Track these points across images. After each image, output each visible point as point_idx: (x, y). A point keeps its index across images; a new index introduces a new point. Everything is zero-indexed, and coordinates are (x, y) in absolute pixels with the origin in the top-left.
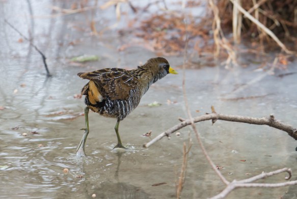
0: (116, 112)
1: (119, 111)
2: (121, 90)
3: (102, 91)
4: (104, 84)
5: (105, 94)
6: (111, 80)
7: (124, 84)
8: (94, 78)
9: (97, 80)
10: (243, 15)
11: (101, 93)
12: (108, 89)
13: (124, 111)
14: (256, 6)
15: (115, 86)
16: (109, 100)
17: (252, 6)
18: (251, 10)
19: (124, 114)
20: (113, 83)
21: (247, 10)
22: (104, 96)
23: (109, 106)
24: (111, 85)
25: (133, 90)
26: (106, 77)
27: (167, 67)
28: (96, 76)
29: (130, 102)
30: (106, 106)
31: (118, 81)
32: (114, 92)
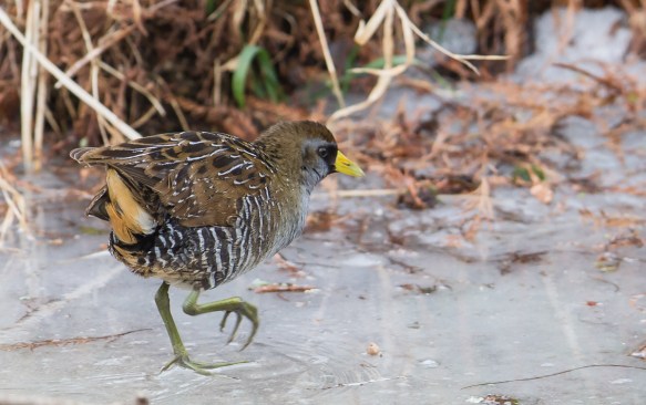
0: (194, 260)
1: (204, 258)
2: (213, 197)
3: (146, 198)
4: (157, 180)
5: (160, 210)
6: (179, 168)
7: (222, 178)
8: (122, 161)
9: (130, 167)
10: (52, 80)
11: (144, 207)
12: (169, 195)
13: (218, 260)
14: (93, 53)
15: (191, 185)
16: (170, 226)
17: (80, 54)
18: (78, 66)
19: (220, 267)
20: (183, 174)
21: (63, 67)
22: (155, 216)
23: (169, 243)
24: (178, 180)
25: (252, 199)
26: (163, 158)
27: (330, 153)
28: (130, 154)
29: (238, 231)
30: (160, 244)
31: (202, 170)
32: (189, 202)
